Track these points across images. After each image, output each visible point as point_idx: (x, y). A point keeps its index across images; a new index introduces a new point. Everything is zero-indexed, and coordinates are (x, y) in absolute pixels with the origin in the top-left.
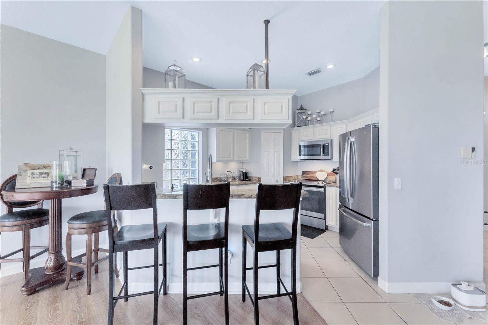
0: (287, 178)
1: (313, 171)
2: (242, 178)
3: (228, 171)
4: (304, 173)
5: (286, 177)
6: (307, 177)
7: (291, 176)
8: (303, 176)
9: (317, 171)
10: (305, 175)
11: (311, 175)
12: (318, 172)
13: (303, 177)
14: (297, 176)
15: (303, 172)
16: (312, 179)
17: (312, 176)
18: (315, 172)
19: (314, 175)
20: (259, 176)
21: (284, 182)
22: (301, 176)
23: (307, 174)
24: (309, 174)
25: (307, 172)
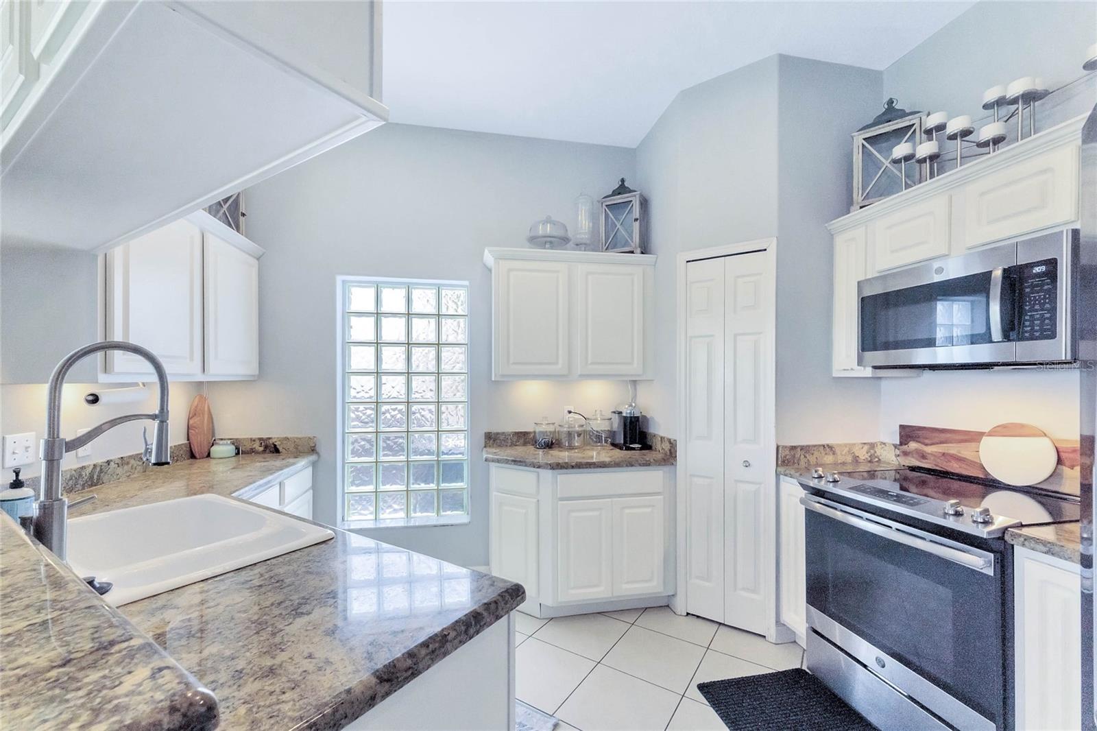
0: (798, 453)
1: (956, 428)
2: (620, 439)
3: (570, 412)
4: (908, 434)
5: (793, 448)
6: (923, 456)
7: (830, 447)
8: (905, 447)
9: (987, 430)
10: (913, 445)
11: (953, 449)
12: (992, 433)
13: (906, 454)
14: (872, 446)
15: (901, 426)
16: (955, 467)
17: (952, 452)
18: (973, 437)
19: (965, 451)
20: (672, 437)
21: (781, 469)
22: (895, 446)
23: (927, 441)
24: (934, 441)
25: (924, 428)
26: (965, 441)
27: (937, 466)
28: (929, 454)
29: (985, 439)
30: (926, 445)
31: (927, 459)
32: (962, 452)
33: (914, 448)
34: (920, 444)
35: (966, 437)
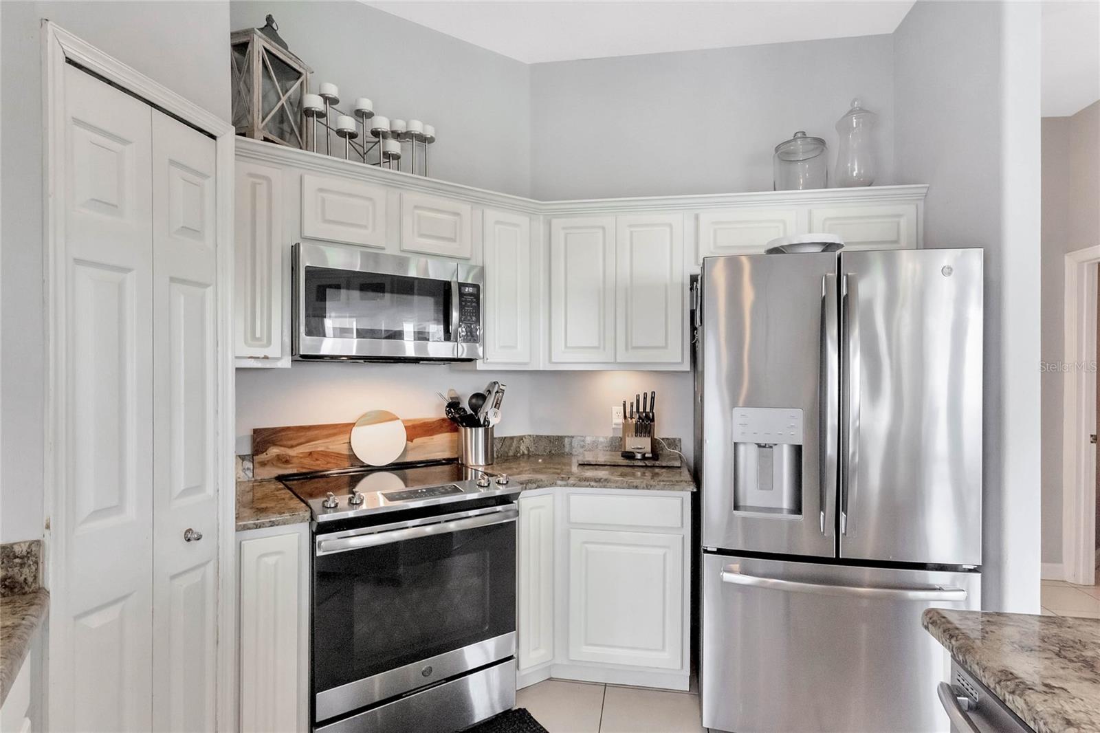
1: (325, 423)
4: (264, 439)
6: (286, 461)
8: (263, 457)
9: (358, 419)
10: (274, 451)
11: (321, 446)
12: (364, 422)
13: (265, 464)
15: (253, 431)
18: (347, 428)
19: (334, 446)
22: (246, 458)
23: (290, 443)
24: (300, 441)
25: (288, 428)
26: (334, 435)
27: (303, 468)
28: (293, 457)
29: (355, 430)
30: (292, 447)
31: (292, 463)
32: (331, 447)
33: (274, 454)
34: (282, 448)
35: (335, 431)
